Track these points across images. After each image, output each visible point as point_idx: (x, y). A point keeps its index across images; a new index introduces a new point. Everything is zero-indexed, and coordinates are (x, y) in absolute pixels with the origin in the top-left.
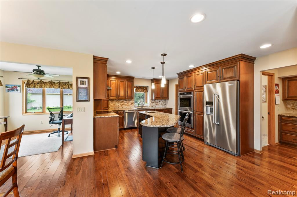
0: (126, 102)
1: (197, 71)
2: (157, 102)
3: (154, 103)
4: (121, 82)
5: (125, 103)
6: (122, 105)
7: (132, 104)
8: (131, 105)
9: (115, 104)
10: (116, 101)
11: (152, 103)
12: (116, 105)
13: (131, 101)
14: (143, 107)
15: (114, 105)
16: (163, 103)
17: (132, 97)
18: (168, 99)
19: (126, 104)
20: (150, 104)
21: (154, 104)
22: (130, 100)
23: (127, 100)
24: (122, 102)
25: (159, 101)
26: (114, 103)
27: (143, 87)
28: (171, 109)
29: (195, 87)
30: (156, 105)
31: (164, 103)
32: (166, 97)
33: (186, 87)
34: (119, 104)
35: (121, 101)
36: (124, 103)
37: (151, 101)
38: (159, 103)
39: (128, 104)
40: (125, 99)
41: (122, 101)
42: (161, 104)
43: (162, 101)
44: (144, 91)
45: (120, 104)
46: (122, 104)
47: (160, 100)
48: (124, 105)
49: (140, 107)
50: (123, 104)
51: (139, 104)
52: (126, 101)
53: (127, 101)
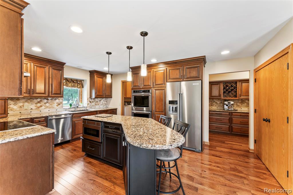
0: (47, 102)
1: (156, 67)
2: (97, 102)
3: (93, 102)
4: (38, 68)
5: (45, 103)
6: (39, 108)
7: (59, 104)
8: (57, 106)
9: (23, 106)
10: (26, 101)
11: (90, 102)
12: (25, 107)
13: (57, 101)
14: (78, 109)
15: (21, 107)
16: (104, 102)
17: (60, 94)
18: (112, 98)
19: (47, 105)
20: (88, 104)
21: (93, 104)
22: (55, 99)
23: (50, 99)
24: (39, 102)
25: (99, 99)
26: (21, 104)
27: (77, 80)
28: (116, 109)
29: (154, 85)
30: (96, 105)
31: (106, 103)
32: (108, 95)
33: (143, 84)
34: (33, 106)
35: (36, 101)
36: (42, 103)
37: (89, 100)
38: (99, 102)
39: (51, 105)
40: (46, 98)
41: (39, 100)
42: (101, 104)
43: (103, 100)
44: (79, 86)
45: (35, 105)
46: (39, 105)
47: (101, 99)
48: (43, 107)
49: (73, 109)
50: (41, 106)
51: (71, 105)
52: (48, 100)
53: (50, 101)
